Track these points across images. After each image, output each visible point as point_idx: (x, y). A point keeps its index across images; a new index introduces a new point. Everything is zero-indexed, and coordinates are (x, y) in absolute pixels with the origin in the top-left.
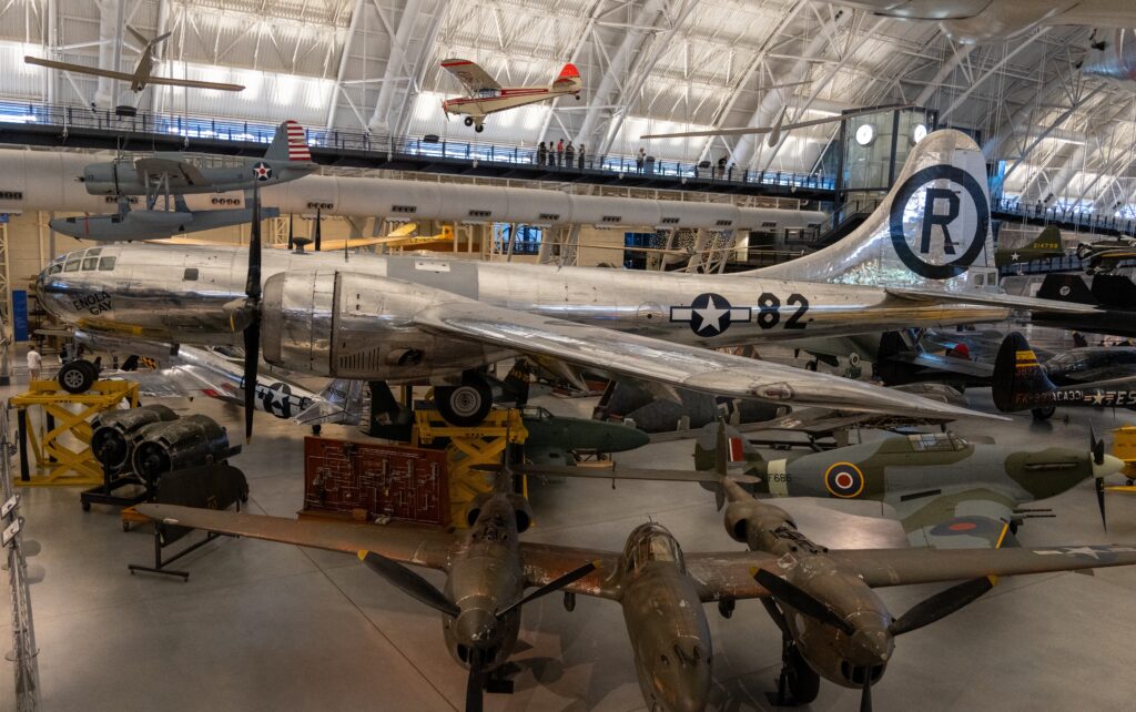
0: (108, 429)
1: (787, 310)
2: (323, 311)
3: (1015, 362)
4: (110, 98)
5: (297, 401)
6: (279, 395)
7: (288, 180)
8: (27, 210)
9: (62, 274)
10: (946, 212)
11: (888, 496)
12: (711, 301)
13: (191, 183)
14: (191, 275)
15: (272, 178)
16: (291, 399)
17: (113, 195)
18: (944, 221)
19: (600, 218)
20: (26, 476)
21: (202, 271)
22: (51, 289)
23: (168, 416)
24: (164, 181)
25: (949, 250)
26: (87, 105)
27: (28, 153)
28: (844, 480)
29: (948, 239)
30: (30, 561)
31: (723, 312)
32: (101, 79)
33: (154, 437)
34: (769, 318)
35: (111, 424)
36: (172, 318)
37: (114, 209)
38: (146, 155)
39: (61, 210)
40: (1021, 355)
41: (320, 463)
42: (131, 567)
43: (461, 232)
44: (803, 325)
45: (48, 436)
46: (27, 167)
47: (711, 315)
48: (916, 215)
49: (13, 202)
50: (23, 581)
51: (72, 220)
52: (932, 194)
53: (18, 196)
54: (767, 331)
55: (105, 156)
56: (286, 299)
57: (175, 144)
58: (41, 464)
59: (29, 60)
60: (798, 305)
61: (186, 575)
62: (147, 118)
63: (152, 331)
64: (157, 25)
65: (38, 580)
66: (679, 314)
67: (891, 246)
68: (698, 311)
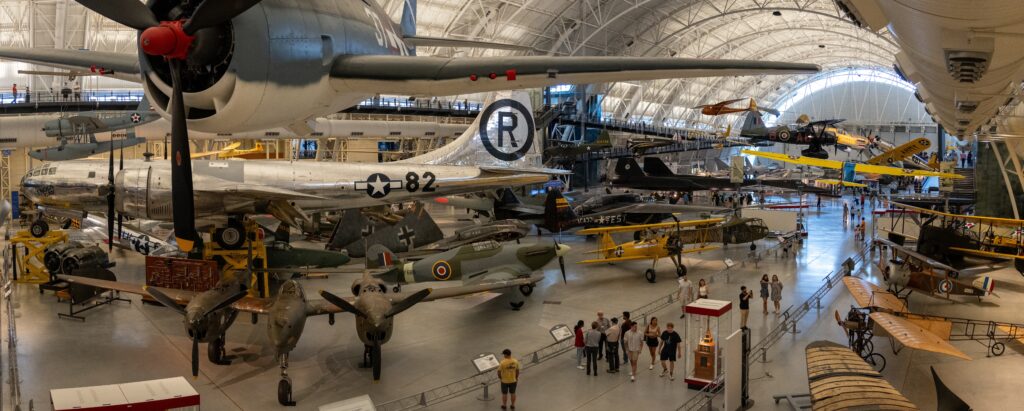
0: (51, 253)
1: (423, 182)
2: (143, 185)
3: (556, 205)
4: (59, 85)
5: (153, 245)
6: (143, 242)
7: (149, 122)
8: (19, 147)
9: (33, 177)
10: (511, 125)
11: (464, 277)
12: (378, 178)
13: (97, 127)
14: (92, 175)
15: (141, 121)
16: (150, 244)
17: (60, 136)
18: (510, 129)
19: (349, 134)
20: (15, 278)
21: (97, 172)
22: (27, 185)
23: (80, 246)
24: (83, 127)
25: (514, 145)
26: (48, 90)
27: (20, 118)
28: (442, 271)
29: (512, 138)
30: (16, 310)
31: (385, 183)
32: (55, 77)
33: (72, 255)
34: (413, 186)
35: (53, 250)
36: (84, 198)
37: (59, 144)
38: (76, 114)
39: (35, 146)
40: (559, 201)
41: (153, 270)
42: (59, 314)
43: (271, 146)
44: (433, 189)
45: (26, 258)
46: (18, 125)
47: (379, 186)
48: (493, 126)
49: (12, 144)
50: (13, 318)
51: (39, 151)
52: (502, 115)
53: (15, 140)
54: (412, 194)
55: (56, 116)
56: (126, 181)
57: (92, 106)
58: (22, 274)
59: (20, 72)
60: (429, 178)
61: (83, 318)
62: (77, 95)
63: (74, 205)
64: (83, 43)
65: (18, 317)
66: (359, 186)
67: (481, 143)
68: (372, 184)
